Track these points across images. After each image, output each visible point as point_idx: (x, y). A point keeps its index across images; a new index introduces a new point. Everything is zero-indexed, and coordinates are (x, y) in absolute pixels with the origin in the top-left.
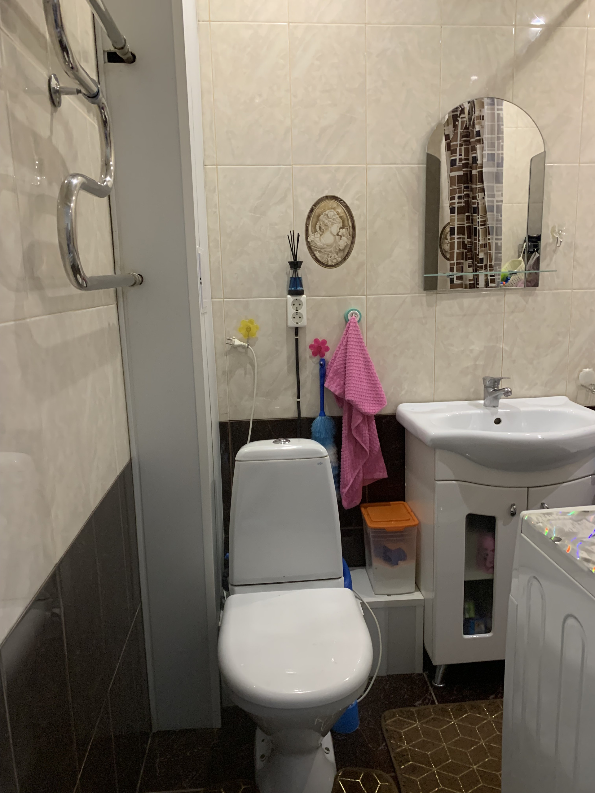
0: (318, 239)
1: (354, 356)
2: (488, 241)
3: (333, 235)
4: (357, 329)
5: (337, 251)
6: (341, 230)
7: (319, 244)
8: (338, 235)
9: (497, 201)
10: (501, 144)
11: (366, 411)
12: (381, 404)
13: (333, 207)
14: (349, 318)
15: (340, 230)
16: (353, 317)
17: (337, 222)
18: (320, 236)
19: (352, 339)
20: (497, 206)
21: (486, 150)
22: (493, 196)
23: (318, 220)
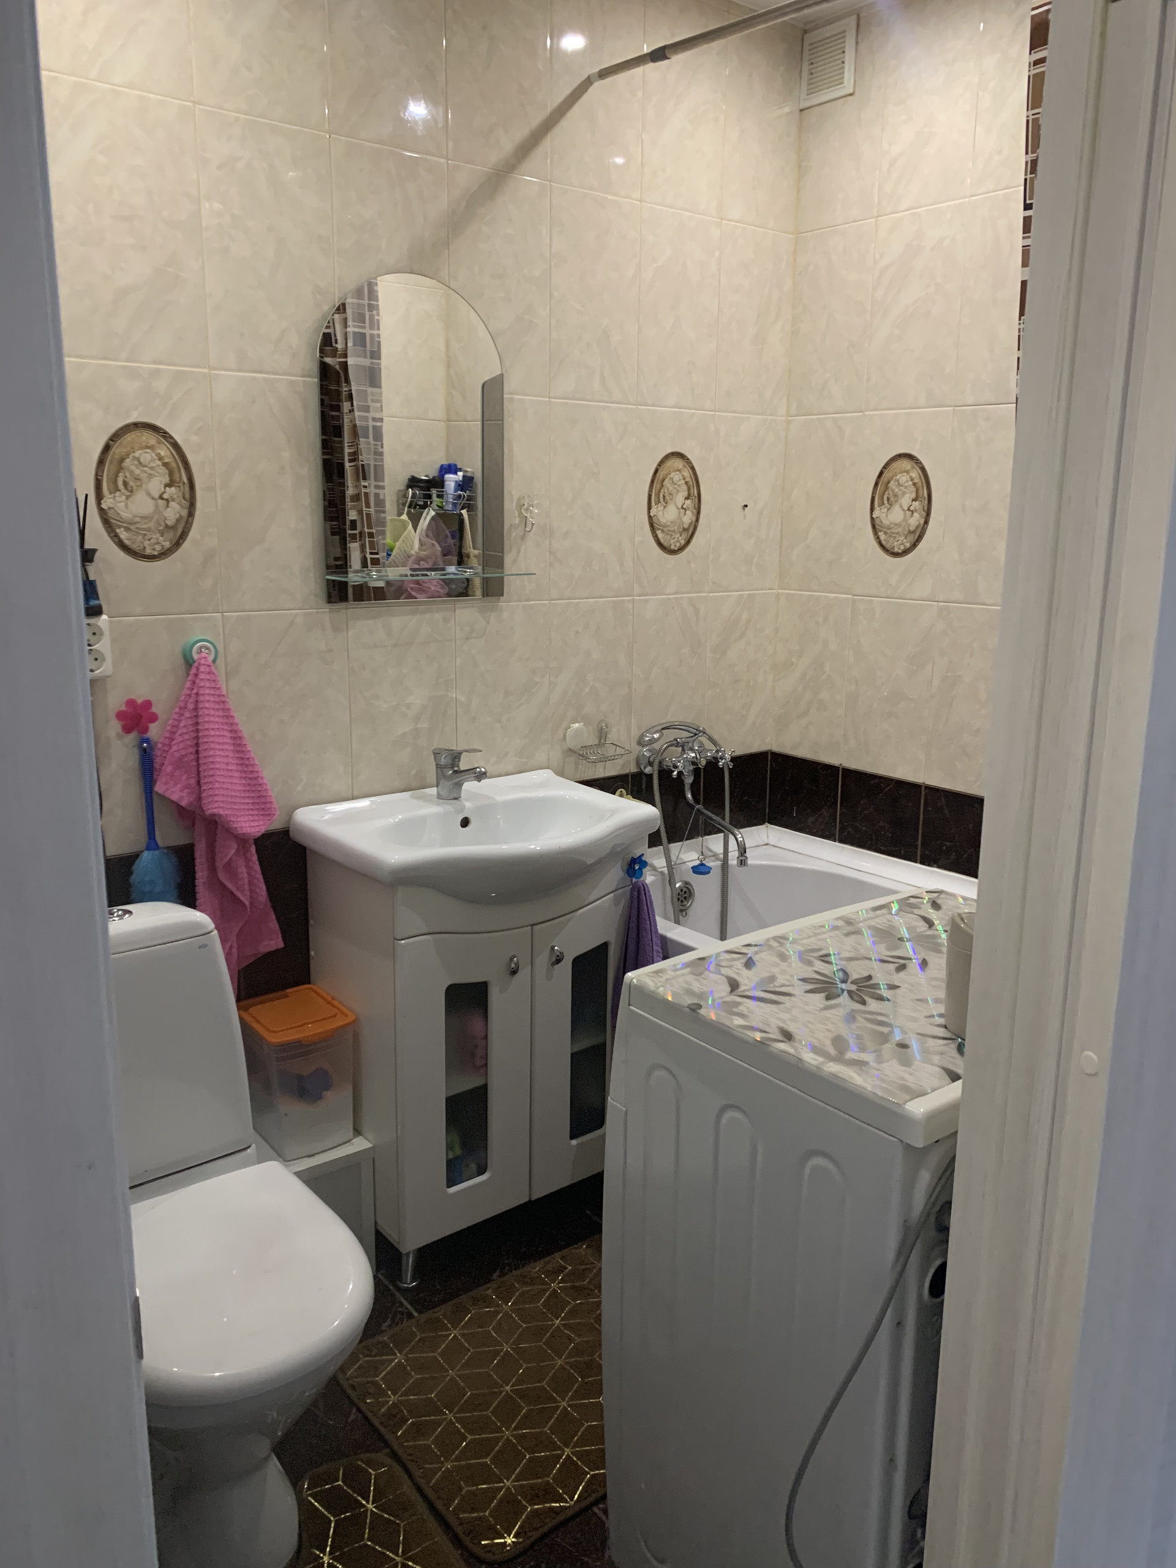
0: (122, 505)
1: (213, 729)
2: (363, 490)
3: (153, 498)
4: (213, 677)
5: (161, 528)
6: (167, 488)
7: (125, 515)
8: (161, 498)
9: (374, 419)
10: (376, 317)
11: (244, 831)
12: (269, 815)
13: (149, 445)
14: (195, 656)
15: (165, 488)
16: (203, 655)
17: (157, 472)
18: (127, 499)
19: (207, 698)
20: (375, 428)
21: (351, 325)
22: (367, 409)
23: (120, 468)
